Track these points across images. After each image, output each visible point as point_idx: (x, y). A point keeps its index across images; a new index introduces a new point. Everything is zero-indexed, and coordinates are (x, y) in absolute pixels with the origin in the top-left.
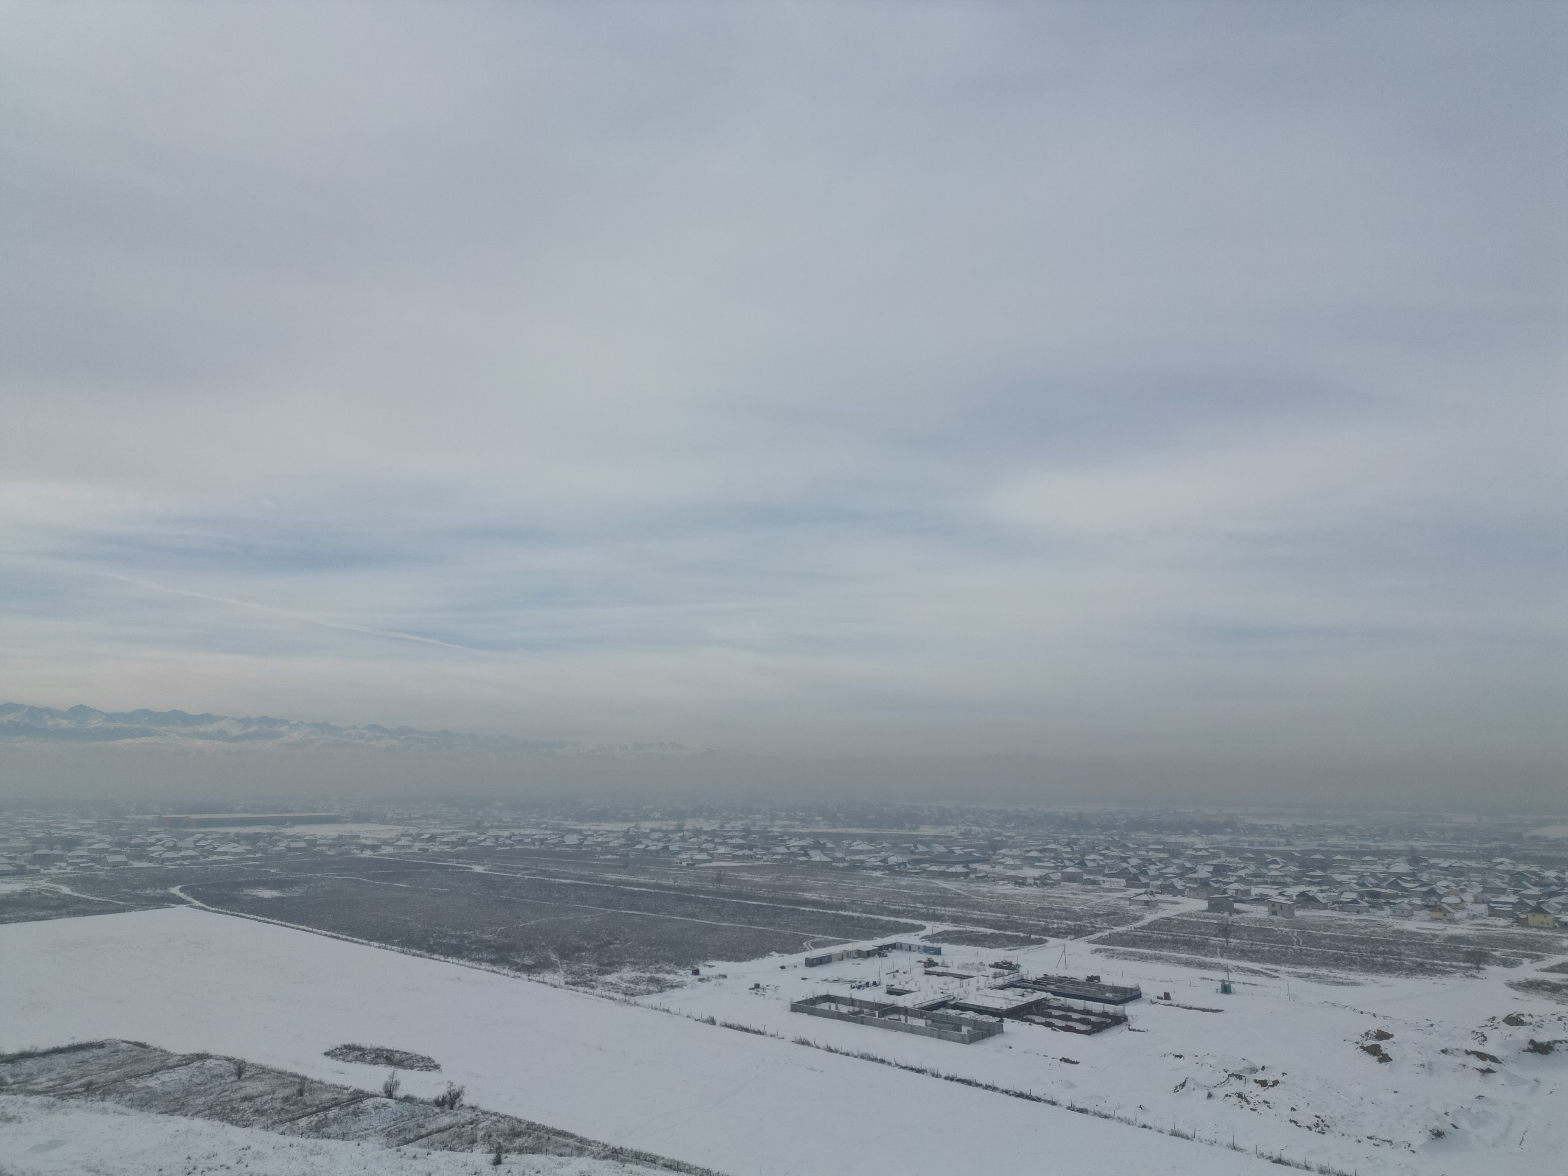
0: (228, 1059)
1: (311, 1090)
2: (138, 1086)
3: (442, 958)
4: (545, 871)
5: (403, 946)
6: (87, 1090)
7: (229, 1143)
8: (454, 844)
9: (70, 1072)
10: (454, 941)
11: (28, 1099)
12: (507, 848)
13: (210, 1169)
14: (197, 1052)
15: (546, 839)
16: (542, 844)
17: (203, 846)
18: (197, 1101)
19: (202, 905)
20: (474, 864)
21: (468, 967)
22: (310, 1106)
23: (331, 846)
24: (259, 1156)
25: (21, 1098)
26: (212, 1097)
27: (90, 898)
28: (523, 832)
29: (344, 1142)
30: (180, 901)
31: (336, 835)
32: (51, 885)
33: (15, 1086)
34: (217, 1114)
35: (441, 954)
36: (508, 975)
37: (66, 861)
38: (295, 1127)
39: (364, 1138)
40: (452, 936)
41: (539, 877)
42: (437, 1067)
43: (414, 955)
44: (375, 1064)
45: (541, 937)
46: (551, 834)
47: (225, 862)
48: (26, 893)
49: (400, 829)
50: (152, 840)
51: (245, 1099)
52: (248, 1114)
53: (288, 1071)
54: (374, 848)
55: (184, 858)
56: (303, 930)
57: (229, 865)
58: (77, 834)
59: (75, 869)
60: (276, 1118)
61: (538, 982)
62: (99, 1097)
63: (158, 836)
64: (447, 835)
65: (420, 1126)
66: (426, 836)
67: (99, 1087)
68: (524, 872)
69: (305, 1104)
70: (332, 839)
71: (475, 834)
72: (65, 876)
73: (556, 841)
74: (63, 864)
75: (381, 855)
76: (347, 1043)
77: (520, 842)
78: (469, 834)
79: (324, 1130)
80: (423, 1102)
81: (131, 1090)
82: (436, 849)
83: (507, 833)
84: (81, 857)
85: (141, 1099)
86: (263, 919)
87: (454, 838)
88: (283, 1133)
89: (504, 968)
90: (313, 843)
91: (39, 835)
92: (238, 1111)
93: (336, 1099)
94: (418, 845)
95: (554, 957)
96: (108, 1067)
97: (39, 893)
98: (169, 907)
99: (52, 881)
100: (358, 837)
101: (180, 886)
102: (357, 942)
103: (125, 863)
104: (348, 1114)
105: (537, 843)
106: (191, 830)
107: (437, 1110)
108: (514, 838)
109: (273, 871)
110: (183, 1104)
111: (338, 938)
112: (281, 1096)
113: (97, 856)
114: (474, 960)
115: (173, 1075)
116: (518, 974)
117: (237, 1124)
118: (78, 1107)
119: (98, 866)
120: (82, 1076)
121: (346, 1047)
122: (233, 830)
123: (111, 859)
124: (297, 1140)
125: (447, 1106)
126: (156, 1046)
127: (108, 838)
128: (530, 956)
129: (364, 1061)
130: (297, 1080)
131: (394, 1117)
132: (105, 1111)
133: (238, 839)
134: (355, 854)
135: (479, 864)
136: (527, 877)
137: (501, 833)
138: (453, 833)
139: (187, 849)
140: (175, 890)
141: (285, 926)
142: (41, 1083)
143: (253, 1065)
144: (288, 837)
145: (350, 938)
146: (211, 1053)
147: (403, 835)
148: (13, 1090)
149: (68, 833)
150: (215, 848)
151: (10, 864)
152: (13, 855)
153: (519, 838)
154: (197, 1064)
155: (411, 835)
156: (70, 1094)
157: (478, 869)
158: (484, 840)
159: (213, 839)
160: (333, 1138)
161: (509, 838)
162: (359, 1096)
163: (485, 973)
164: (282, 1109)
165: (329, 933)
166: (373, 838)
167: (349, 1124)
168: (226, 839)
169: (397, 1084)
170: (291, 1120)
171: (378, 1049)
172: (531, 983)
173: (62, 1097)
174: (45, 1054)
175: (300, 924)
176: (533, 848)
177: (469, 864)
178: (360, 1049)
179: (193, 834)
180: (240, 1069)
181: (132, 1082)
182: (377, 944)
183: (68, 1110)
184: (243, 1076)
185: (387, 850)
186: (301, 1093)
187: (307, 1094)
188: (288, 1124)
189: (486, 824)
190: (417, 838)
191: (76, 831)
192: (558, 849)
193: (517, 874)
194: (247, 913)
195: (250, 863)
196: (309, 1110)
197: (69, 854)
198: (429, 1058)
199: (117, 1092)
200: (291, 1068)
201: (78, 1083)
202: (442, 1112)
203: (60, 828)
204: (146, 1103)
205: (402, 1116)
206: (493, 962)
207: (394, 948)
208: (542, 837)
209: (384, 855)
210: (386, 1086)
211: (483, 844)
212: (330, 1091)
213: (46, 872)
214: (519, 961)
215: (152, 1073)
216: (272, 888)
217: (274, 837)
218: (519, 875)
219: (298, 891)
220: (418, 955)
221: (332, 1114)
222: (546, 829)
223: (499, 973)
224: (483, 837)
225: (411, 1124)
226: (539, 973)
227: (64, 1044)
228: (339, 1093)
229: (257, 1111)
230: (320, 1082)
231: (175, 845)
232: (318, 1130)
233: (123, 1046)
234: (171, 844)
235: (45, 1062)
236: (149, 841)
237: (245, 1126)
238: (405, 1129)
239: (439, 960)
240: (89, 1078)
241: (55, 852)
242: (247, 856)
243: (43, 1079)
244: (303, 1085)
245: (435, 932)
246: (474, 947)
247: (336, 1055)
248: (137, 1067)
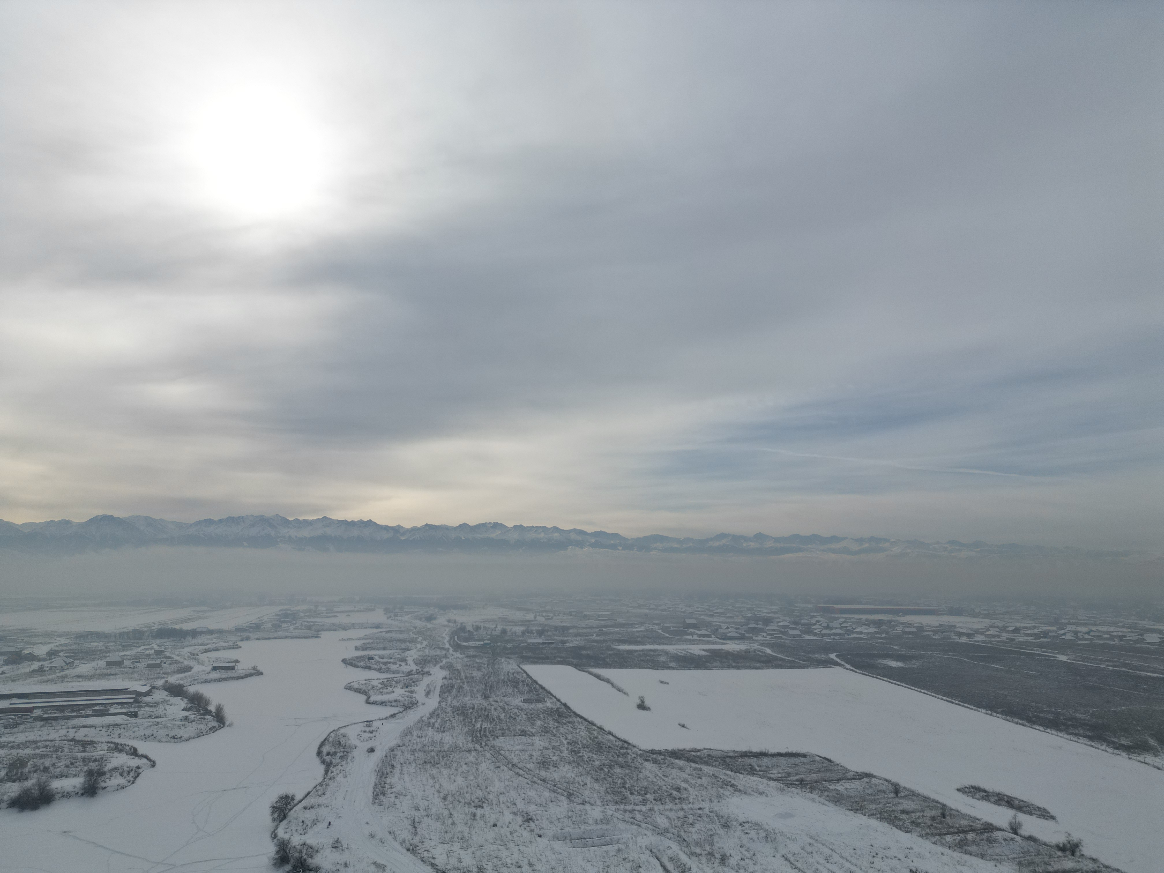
0: (887, 781)
1: (951, 815)
2: (831, 787)
3: (1042, 729)
4: (1129, 664)
5: (1006, 715)
6: (801, 784)
7: (897, 841)
8: (1037, 636)
9: (789, 770)
10: (1050, 716)
11: (769, 783)
12: (1087, 642)
13: (887, 857)
14: (865, 771)
15: (1125, 636)
16: (1121, 640)
17: (846, 627)
18: (871, 806)
19: (851, 668)
20: (1059, 654)
21: (1067, 739)
22: (952, 827)
23: (935, 632)
24: (920, 856)
25: (765, 781)
26: (880, 806)
27: (783, 657)
28: (1100, 629)
29: (983, 861)
30: (837, 664)
31: (937, 624)
32: (760, 647)
33: (761, 773)
34: (885, 818)
35: (1040, 725)
36: (1106, 751)
37: (766, 633)
38: (944, 841)
39: (1000, 861)
40: (1049, 712)
41: (1123, 669)
42: (1053, 818)
43: (1017, 723)
44: (999, 805)
45: (1135, 722)
46: (1129, 632)
47: (861, 639)
48: (747, 651)
49: (988, 622)
50: (813, 621)
51: (903, 812)
52: (907, 824)
53: (932, 798)
54: (968, 635)
55: (835, 634)
56: (925, 693)
57: (865, 641)
58: (770, 615)
59: (772, 638)
60: (928, 830)
61: (1140, 761)
62: (808, 790)
63: (817, 619)
64: (1030, 628)
65: (1045, 863)
66: (1011, 628)
67: (808, 784)
68: (1107, 663)
69: (948, 825)
70: (935, 627)
71: (1055, 629)
72: (767, 642)
73: (1135, 638)
74: (765, 634)
75: (976, 641)
76: (973, 784)
77: (1099, 637)
78: (1047, 628)
79: (966, 848)
80: (1045, 844)
81: (827, 790)
82: (1022, 639)
83: (1085, 629)
84: (774, 630)
85: (835, 797)
86: (894, 682)
87: (1035, 631)
88: (935, 843)
89: (1102, 745)
90: (920, 629)
91: (749, 615)
92: (900, 820)
93: (971, 826)
94: (1005, 636)
95: (1152, 742)
96: (811, 771)
97: (755, 652)
98: (831, 667)
99: (761, 645)
100: (955, 626)
101: (836, 654)
102: (967, 707)
103: (800, 636)
104: (983, 840)
105: (1116, 639)
106: (837, 616)
107: (1060, 853)
108: (1092, 634)
109: (896, 648)
110: (861, 806)
111: (952, 703)
112: (929, 815)
113: (783, 630)
114: (1071, 734)
115: (851, 784)
116: (1116, 751)
117: (900, 829)
118: (798, 794)
119: (785, 637)
120: (797, 774)
121: (973, 787)
122: (864, 617)
123: (792, 632)
124: (946, 851)
125: (1068, 853)
126: (838, 762)
127: (788, 619)
128: (1127, 738)
129: (990, 801)
130: (939, 805)
131: (1022, 851)
132: (813, 800)
133: (868, 623)
134: (954, 639)
135: (1063, 654)
136: (1111, 668)
137: (1079, 629)
138: (1035, 627)
139: (836, 628)
140: (833, 656)
141: (910, 689)
142: (774, 774)
143: (905, 788)
144: (902, 624)
145: (961, 704)
146: (875, 774)
147: (991, 627)
148: (760, 775)
149: (764, 614)
150: (854, 629)
151: (737, 632)
152: (738, 627)
153: (1097, 634)
154: (866, 780)
155: (997, 627)
156: (791, 784)
157: (1063, 658)
158: (1064, 634)
159: (851, 622)
160: (974, 856)
161: (1088, 633)
162: (989, 828)
163: (1083, 746)
164: (932, 825)
165: (944, 698)
166: (967, 628)
167: (985, 848)
168: (860, 623)
169: (1020, 825)
170: (940, 835)
171: (999, 794)
172: (1132, 762)
173: (787, 785)
174: (774, 755)
175: (921, 688)
176: (1112, 643)
177: (1053, 653)
178: (985, 791)
179: (838, 618)
180: (897, 789)
181: (826, 784)
182: (984, 711)
183: (792, 795)
184: (899, 795)
185: (980, 638)
186: (944, 815)
187: (948, 818)
188: (938, 837)
189: (1063, 621)
190: (1004, 629)
191: (769, 613)
192: (1138, 645)
193: (1101, 664)
194: (882, 677)
195: (879, 641)
196: (952, 830)
197: (767, 628)
198: (1045, 810)
199: (819, 789)
200: (933, 796)
201: (795, 778)
202: (1065, 857)
203: (760, 611)
204: (838, 801)
205: (1029, 851)
206: (1090, 738)
207: (998, 715)
208: (1120, 634)
209: (978, 641)
210: (1011, 824)
211: (1063, 637)
212: (966, 819)
213: (756, 638)
214: (1116, 740)
215: (838, 780)
216: (897, 660)
217: (893, 623)
218: (1103, 666)
219: (916, 664)
220: (1020, 724)
221: (971, 836)
222: (1123, 627)
223: (1098, 748)
224: (1062, 632)
225: (1037, 860)
226: (1139, 754)
227: (783, 751)
228: (973, 822)
229: (913, 822)
230: (957, 811)
231: (828, 625)
232: (961, 846)
233: (817, 758)
234: (825, 625)
235: (774, 760)
236: (812, 622)
237: (907, 832)
238: (1033, 863)
239: (1040, 731)
240: (801, 776)
241: (760, 626)
242: (876, 636)
243: (775, 772)
244: (944, 811)
245: (1032, 707)
246: (1070, 723)
247: (966, 792)
248: (828, 774)
